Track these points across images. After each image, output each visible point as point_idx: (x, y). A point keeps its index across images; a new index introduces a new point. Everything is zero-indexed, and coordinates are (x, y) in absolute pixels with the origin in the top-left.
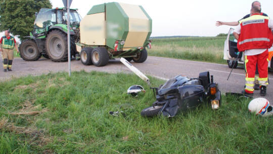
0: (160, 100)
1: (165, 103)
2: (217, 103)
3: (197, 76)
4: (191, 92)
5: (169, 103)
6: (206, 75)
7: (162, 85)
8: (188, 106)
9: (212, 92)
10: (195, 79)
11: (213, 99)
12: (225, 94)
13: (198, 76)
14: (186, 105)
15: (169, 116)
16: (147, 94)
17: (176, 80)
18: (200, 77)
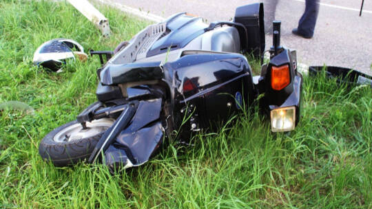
0: (105, 100)
1: (119, 114)
2: (289, 113)
3: (230, 16)
4: (206, 76)
5: (132, 113)
6: (256, 15)
7: (124, 45)
8: (193, 126)
9: (276, 81)
10: (222, 24)
11: (279, 104)
12: (306, 71)
13: (233, 16)
14: (189, 124)
15: (129, 164)
16: (80, 71)
17: (168, 30)
18: (237, 19)
